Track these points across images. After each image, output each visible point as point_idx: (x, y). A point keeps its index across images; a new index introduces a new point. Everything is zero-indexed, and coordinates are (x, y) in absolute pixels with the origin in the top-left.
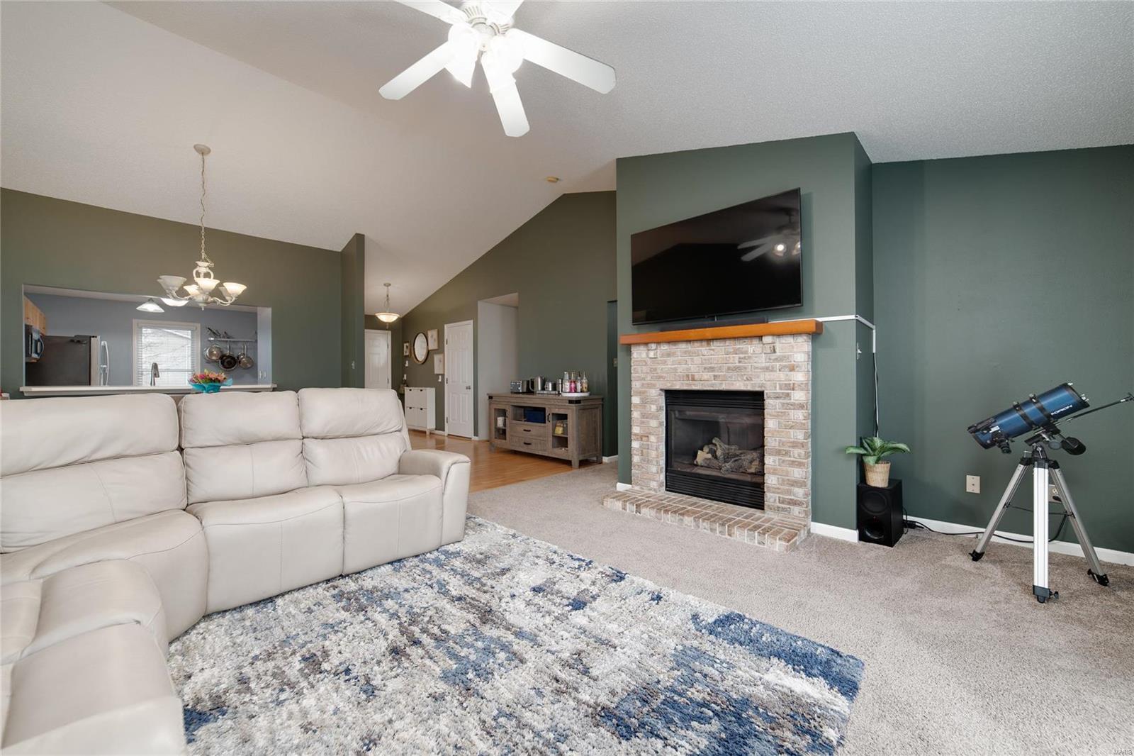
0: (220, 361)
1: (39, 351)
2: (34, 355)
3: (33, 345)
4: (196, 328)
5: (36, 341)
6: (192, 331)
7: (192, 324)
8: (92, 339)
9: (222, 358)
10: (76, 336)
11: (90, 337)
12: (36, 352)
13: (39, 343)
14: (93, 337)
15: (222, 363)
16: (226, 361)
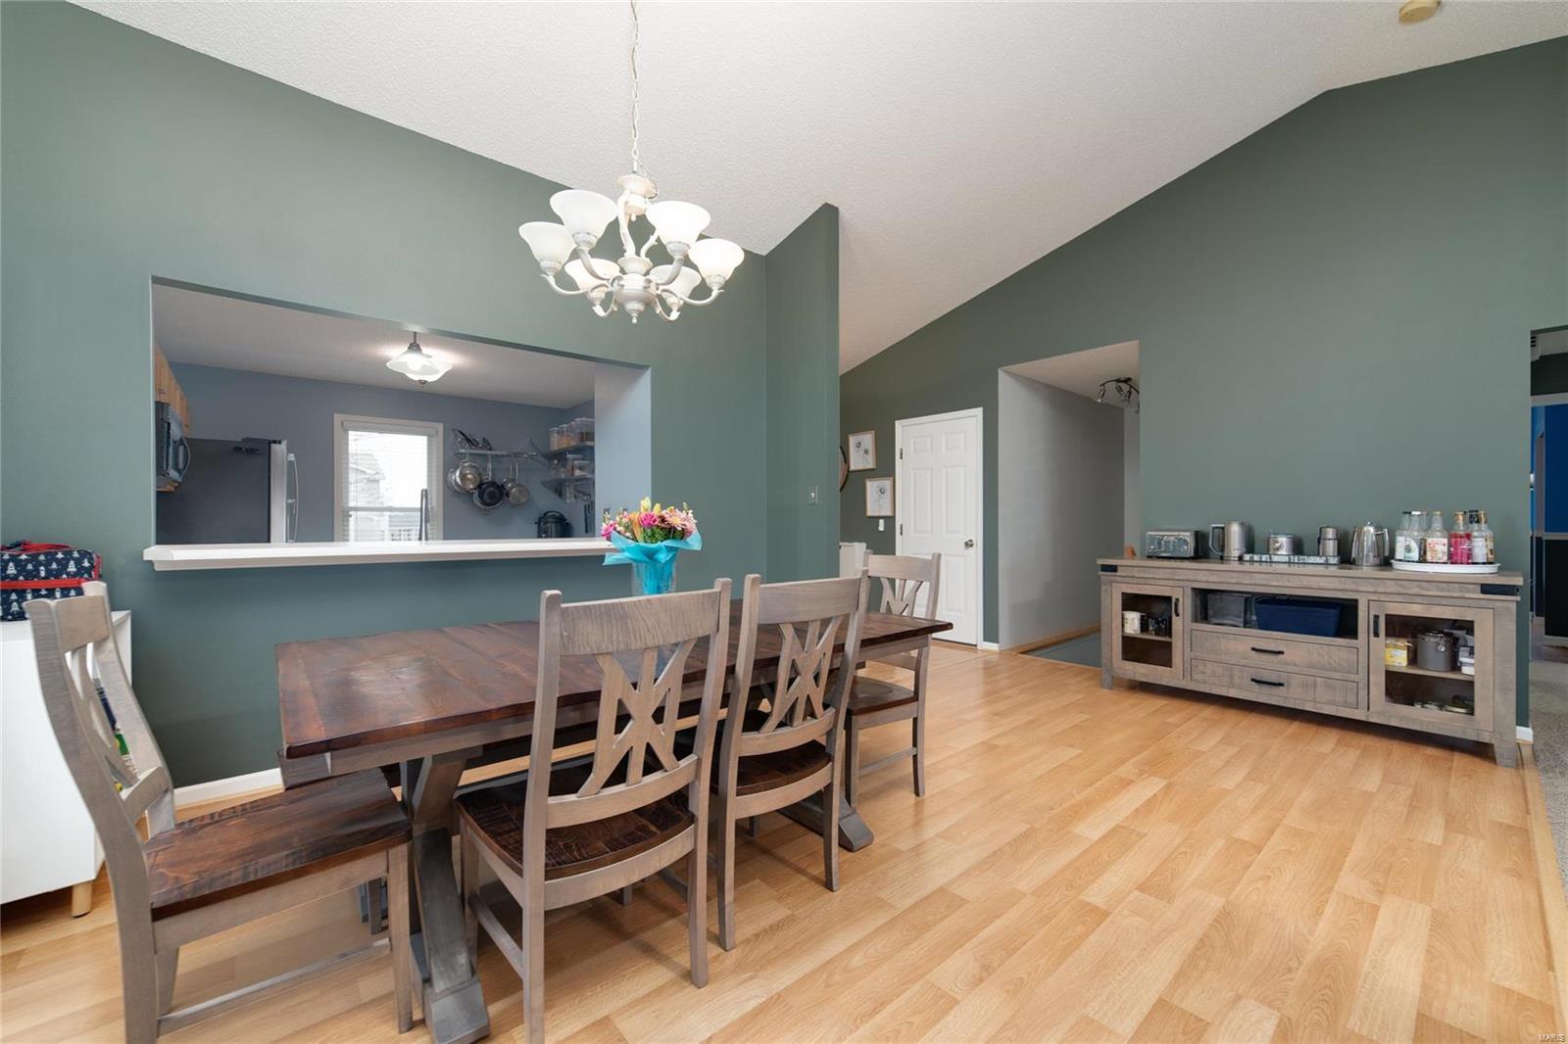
0: (476, 493)
1: (181, 466)
2: (173, 474)
3: (171, 450)
4: (437, 433)
5: (175, 442)
6: (430, 437)
7: (430, 424)
8: (273, 445)
9: (480, 486)
10: (244, 440)
11: (270, 443)
12: (176, 467)
13: (181, 448)
14: (275, 442)
15: (481, 496)
16: (488, 490)
